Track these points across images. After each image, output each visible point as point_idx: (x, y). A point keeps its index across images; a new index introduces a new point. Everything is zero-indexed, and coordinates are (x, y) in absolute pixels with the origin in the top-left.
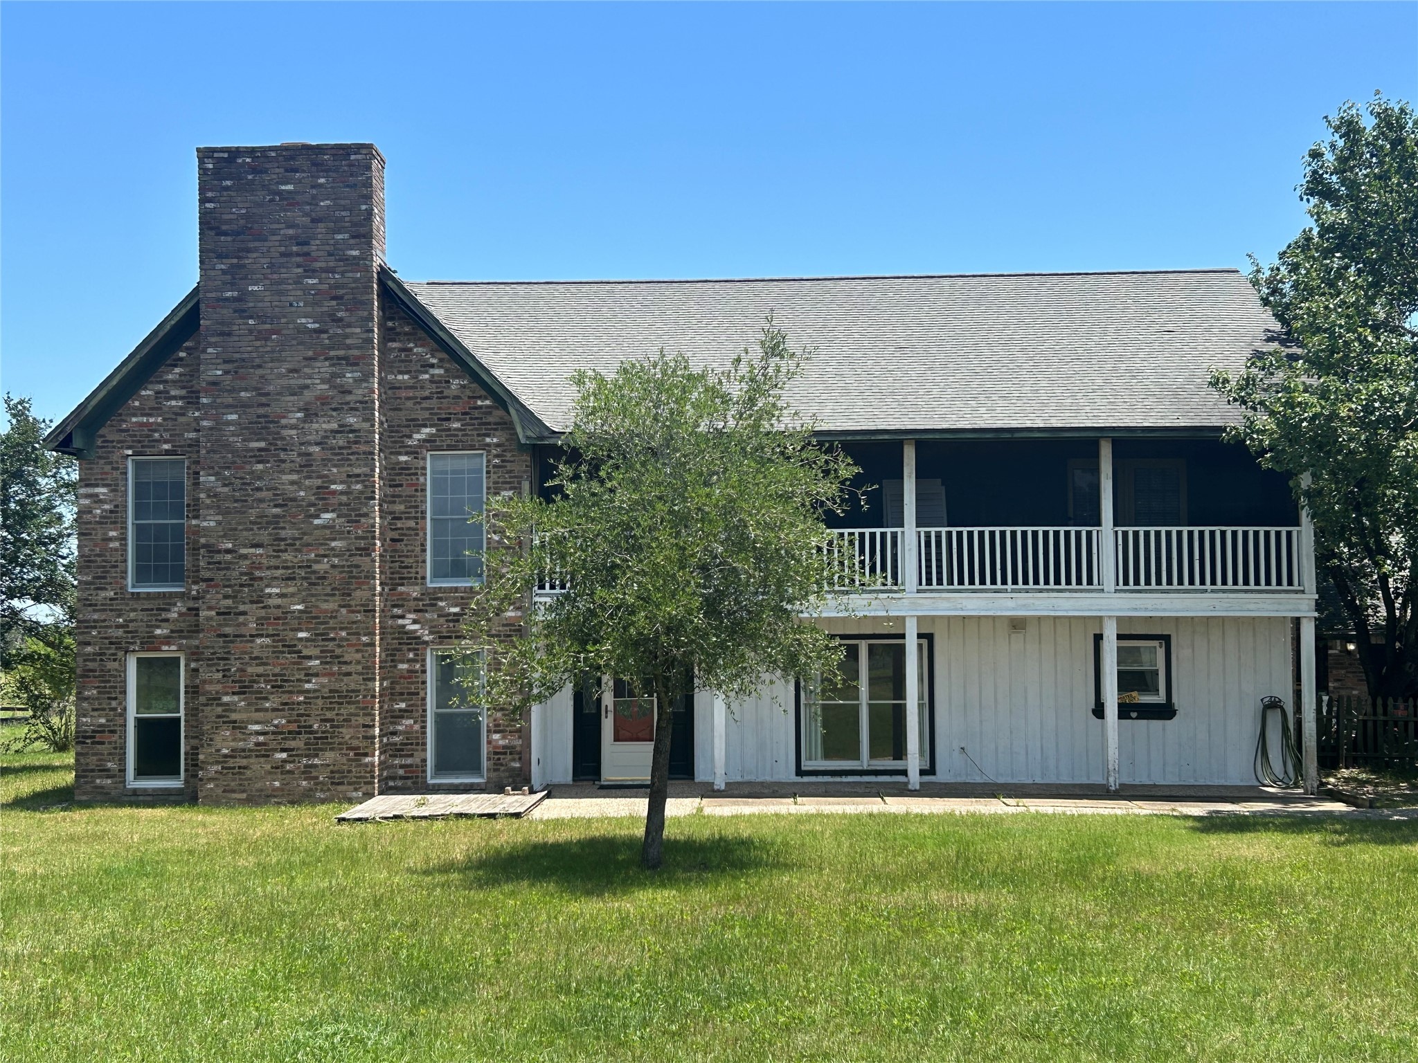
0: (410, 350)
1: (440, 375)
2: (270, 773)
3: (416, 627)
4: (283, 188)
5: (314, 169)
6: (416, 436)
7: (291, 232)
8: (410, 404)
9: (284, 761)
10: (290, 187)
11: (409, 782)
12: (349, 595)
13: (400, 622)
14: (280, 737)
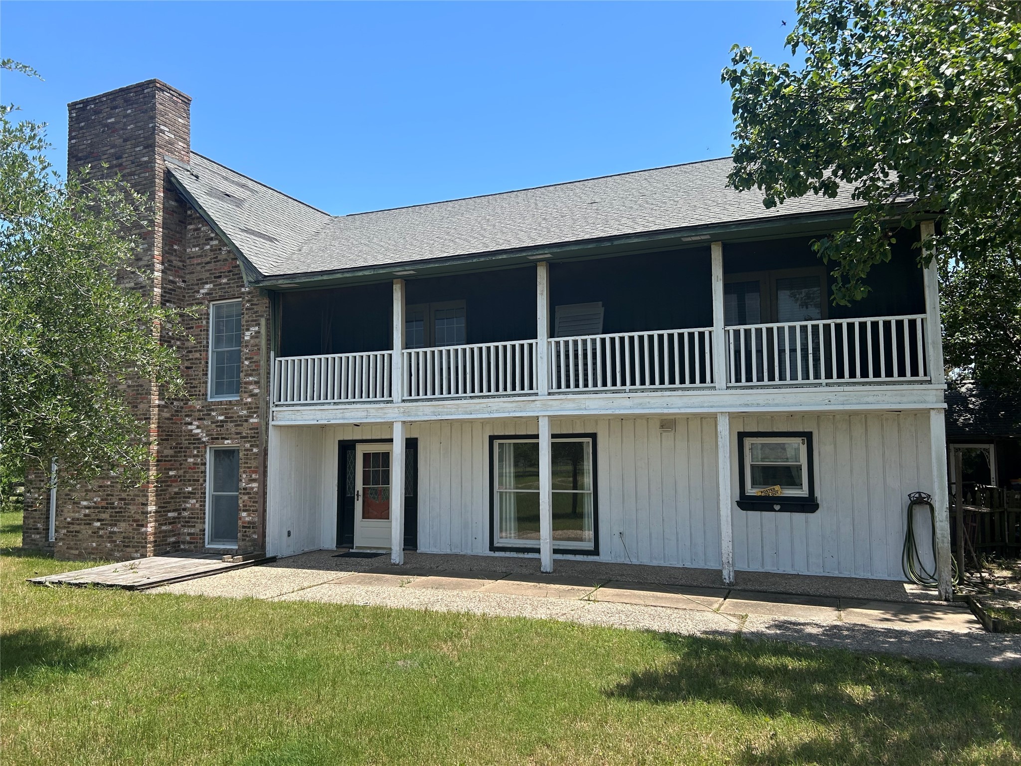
0: (199, 229)
1: (216, 245)
2: (91, 536)
3: (199, 431)
4: (109, 121)
5: (125, 104)
6: (202, 291)
7: (112, 151)
8: (199, 268)
9: (99, 528)
10: (113, 120)
11: (192, 546)
12: (137, 407)
13: (190, 427)
14: (97, 510)
